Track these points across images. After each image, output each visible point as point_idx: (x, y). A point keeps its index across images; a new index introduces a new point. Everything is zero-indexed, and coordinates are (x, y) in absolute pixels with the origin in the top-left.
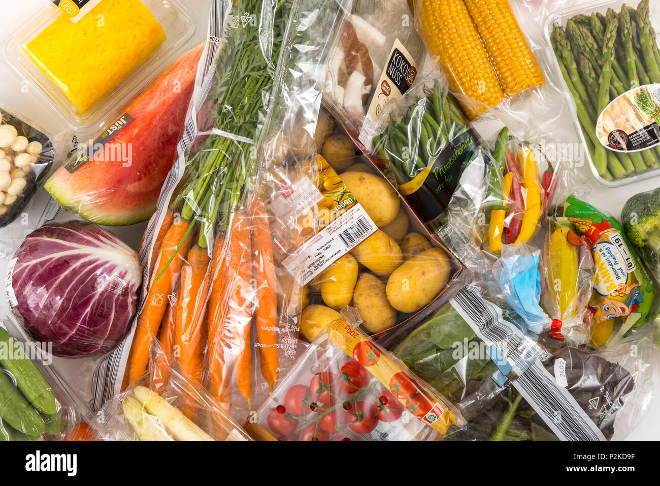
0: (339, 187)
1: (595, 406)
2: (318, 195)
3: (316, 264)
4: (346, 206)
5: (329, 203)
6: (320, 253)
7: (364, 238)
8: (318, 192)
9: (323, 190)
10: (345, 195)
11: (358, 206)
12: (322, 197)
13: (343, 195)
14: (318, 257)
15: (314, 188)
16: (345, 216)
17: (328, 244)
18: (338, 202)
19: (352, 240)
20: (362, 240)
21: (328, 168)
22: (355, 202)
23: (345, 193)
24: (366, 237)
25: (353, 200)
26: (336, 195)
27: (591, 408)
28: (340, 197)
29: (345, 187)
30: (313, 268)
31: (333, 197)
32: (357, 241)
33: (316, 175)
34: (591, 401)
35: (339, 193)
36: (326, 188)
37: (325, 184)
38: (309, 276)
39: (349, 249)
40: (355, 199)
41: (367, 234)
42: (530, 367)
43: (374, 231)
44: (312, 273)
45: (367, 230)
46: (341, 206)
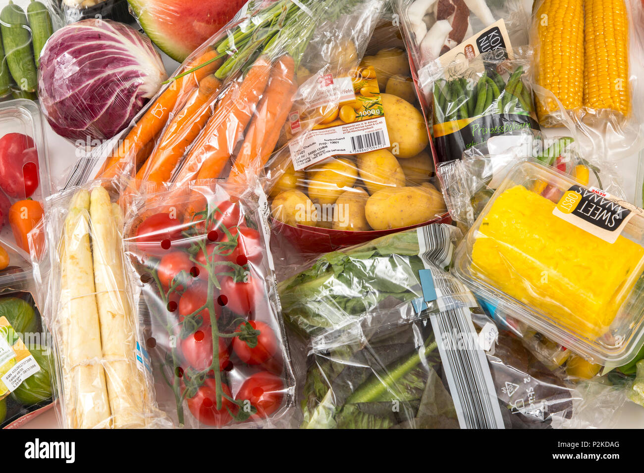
0: (374, 96)
1: (510, 393)
2: (351, 95)
3: (317, 152)
4: (372, 115)
5: (357, 105)
6: (325, 144)
7: (373, 149)
8: (353, 93)
9: (358, 93)
10: (376, 105)
11: (383, 119)
12: (354, 98)
13: (373, 104)
14: (321, 146)
15: (352, 88)
16: (366, 123)
17: (337, 141)
18: (366, 109)
19: (361, 146)
20: (370, 150)
21: (374, 78)
22: (382, 115)
23: (376, 103)
24: (375, 149)
25: (381, 112)
26: (367, 102)
27: (504, 391)
28: (370, 105)
29: (380, 99)
30: (312, 156)
31: (363, 102)
32: (365, 149)
33: (359, 80)
34: (508, 385)
35: (371, 102)
36: (361, 92)
37: (362, 89)
38: (306, 162)
39: (353, 153)
40: (383, 112)
41: (378, 147)
42: (457, 309)
43: (385, 147)
44: (310, 161)
45: (379, 143)
46: (367, 113)
